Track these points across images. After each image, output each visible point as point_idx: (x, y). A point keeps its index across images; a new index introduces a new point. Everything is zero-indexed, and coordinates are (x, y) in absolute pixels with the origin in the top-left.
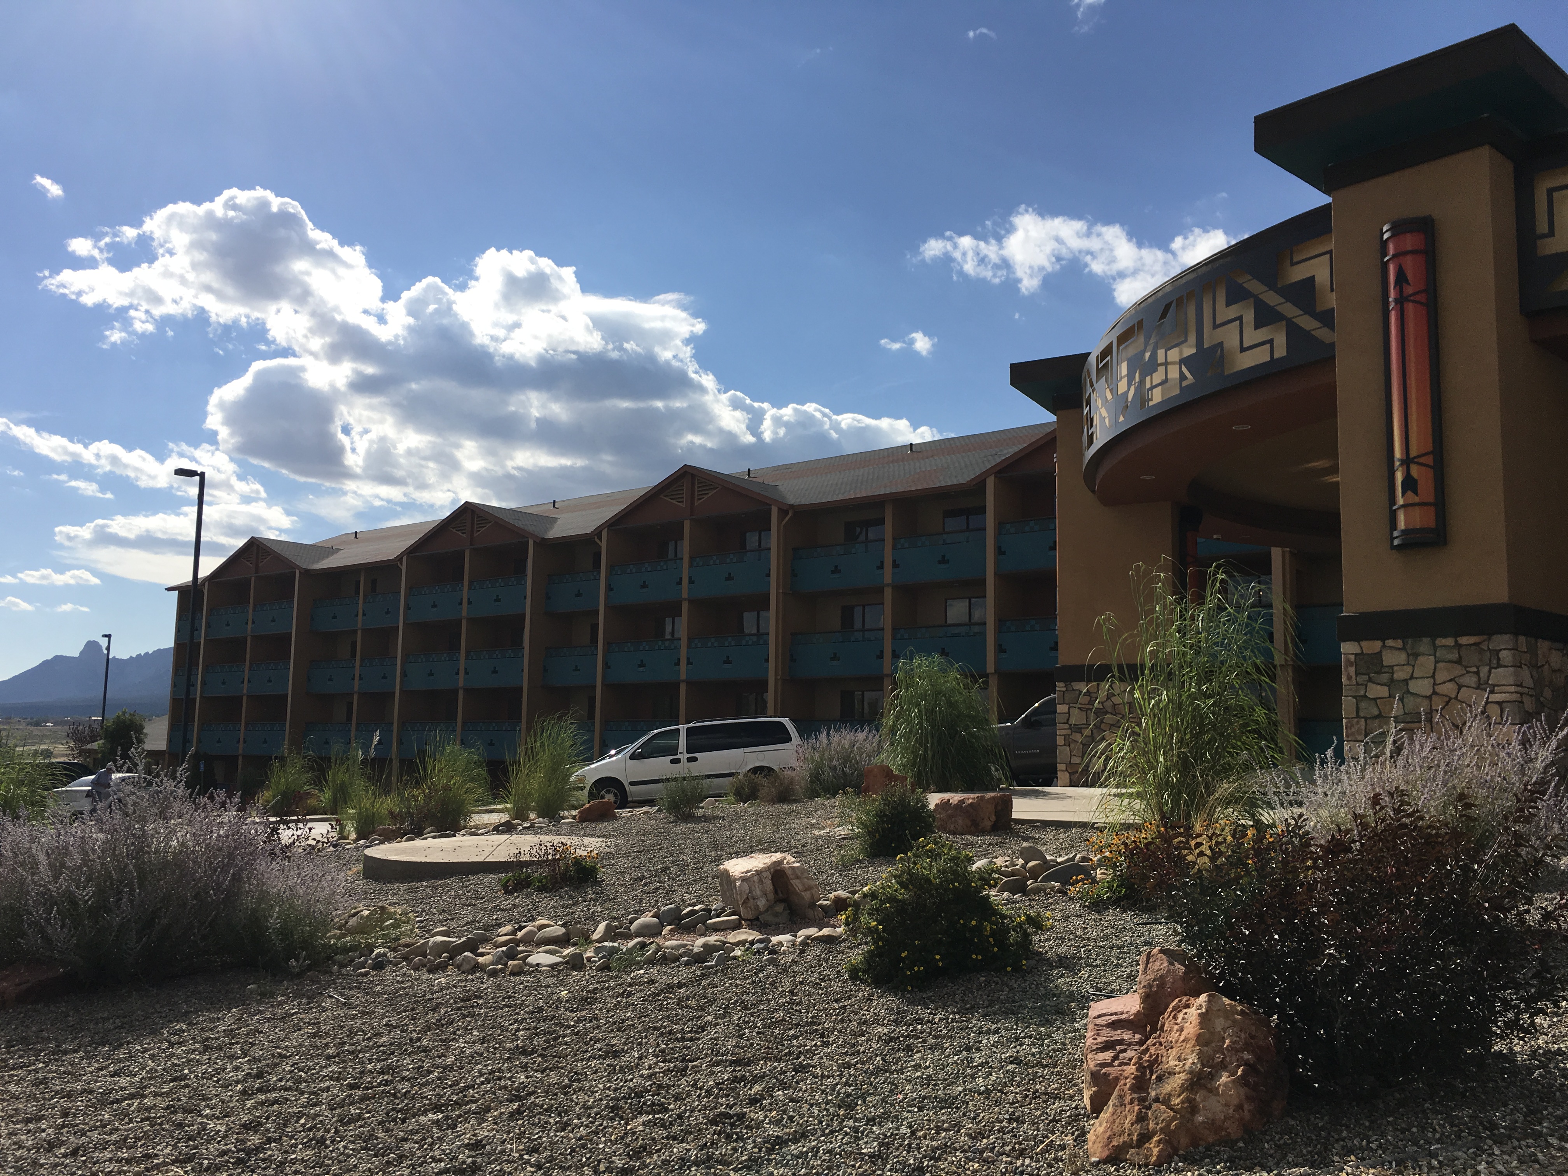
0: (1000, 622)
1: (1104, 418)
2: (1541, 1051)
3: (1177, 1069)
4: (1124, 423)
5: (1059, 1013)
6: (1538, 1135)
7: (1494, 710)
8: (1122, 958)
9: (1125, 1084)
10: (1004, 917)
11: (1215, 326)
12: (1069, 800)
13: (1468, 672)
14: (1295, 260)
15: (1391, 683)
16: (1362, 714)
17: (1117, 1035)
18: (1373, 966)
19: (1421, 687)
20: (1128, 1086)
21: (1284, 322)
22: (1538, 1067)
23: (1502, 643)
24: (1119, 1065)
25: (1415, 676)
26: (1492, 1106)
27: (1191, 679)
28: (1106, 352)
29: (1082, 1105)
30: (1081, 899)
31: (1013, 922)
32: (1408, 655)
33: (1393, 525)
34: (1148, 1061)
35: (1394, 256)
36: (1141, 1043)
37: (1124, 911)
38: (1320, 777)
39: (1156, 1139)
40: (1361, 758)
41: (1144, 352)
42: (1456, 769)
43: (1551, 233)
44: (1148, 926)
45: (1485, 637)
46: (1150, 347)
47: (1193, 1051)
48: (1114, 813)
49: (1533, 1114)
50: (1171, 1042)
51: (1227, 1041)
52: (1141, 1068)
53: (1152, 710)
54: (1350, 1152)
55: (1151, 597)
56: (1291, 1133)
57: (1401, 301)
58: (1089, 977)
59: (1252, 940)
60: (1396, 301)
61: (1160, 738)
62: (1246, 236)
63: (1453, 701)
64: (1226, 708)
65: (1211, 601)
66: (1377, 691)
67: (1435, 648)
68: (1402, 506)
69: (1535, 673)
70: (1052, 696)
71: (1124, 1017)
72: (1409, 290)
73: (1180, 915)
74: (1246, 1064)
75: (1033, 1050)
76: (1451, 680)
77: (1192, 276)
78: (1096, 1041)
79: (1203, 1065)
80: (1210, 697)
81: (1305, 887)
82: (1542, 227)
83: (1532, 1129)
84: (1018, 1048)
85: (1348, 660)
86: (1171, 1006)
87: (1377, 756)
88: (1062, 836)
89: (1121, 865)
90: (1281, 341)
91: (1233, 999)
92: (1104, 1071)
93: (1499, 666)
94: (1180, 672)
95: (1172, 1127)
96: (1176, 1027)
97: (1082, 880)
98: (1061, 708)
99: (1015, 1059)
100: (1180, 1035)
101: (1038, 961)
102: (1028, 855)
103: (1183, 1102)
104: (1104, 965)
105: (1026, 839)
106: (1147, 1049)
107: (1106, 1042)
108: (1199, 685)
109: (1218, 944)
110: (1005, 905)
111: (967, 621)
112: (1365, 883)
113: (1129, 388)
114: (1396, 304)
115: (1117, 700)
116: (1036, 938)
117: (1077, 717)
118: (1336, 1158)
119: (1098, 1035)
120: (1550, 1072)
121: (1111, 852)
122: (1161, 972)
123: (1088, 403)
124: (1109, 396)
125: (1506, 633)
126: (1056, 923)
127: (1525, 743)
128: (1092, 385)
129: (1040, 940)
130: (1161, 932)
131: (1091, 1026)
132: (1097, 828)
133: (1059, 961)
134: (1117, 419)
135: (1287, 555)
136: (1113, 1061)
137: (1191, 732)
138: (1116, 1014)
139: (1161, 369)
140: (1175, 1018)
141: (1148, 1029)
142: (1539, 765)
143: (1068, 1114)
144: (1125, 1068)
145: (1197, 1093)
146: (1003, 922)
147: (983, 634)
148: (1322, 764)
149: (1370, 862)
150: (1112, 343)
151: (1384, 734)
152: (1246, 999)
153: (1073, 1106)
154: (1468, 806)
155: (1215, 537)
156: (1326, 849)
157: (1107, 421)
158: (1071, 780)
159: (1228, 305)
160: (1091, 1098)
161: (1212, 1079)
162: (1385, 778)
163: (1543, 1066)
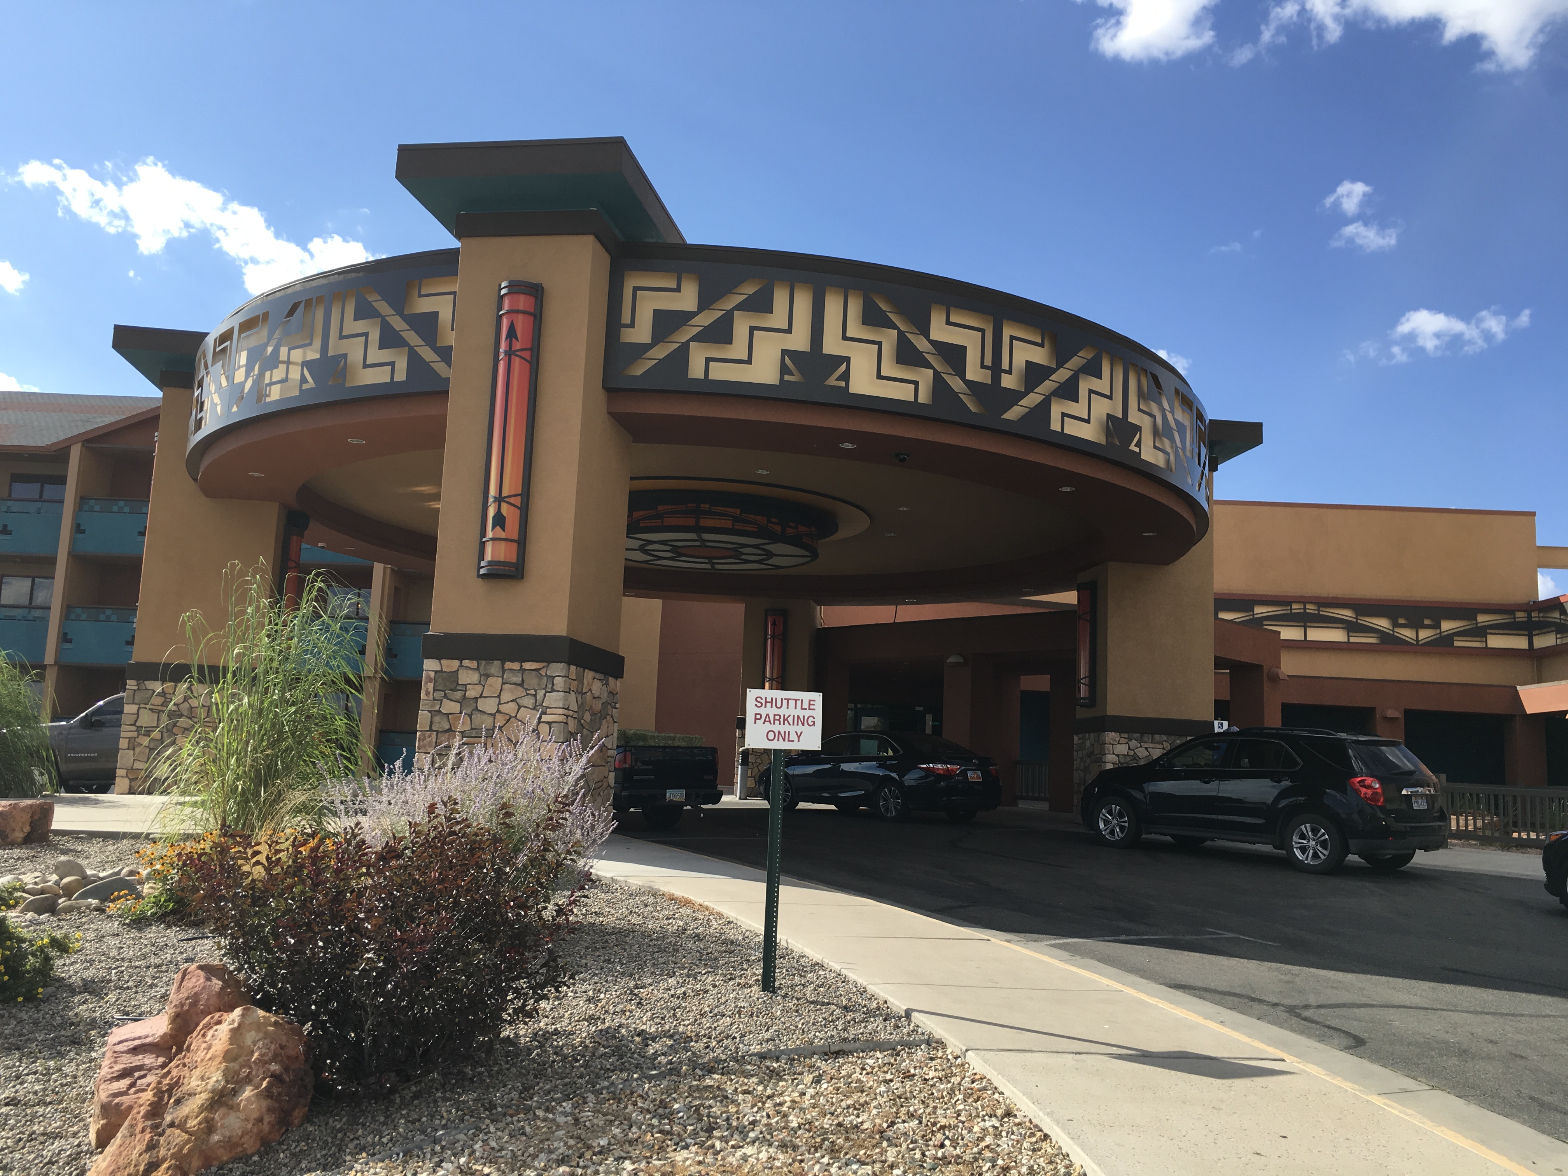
0: (68, 610)
1: (216, 405)
2: (541, 1033)
3: (199, 1090)
4: (237, 413)
5: (75, 1043)
6: (528, 1110)
7: (544, 728)
8: (158, 977)
9: (139, 1113)
10: (22, 940)
11: (342, 337)
12: (124, 810)
13: (528, 694)
14: (422, 293)
15: (463, 701)
16: (434, 728)
17: (138, 1060)
18: (406, 966)
19: (488, 705)
20: (142, 1114)
21: (407, 348)
22: (537, 1047)
23: (557, 669)
24: (135, 1093)
25: (484, 695)
26: (494, 1088)
27: (275, 685)
28: (226, 337)
29: (87, 1141)
30: (120, 916)
31: (33, 945)
32: (481, 675)
33: (481, 556)
34: (168, 1084)
35: (508, 312)
36: (163, 1066)
37: (169, 926)
38: (386, 786)
39: (165, 1165)
40: (426, 770)
41: (266, 346)
42: (505, 781)
43: (632, 325)
44: (193, 942)
45: (545, 664)
46: (274, 342)
47: (218, 1069)
48: (173, 823)
49: (527, 1090)
50: (196, 1062)
51: (256, 1055)
52: (159, 1093)
53: (230, 715)
54: (363, 1149)
55: (243, 598)
56: (308, 1139)
57: (510, 353)
58: (117, 1000)
59: (297, 950)
60: (506, 352)
61: (235, 744)
62: (384, 257)
63: (512, 719)
64: (308, 717)
65: (306, 608)
66: (450, 707)
67: (504, 670)
68: (492, 539)
69: (579, 699)
70: (121, 694)
71: (148, 1040)
72: (517, 346)
73: (226, 927)
74: (273, 1075)
75: (37, 1088)
76: (512, 701)
77: (323, 281)
78: (112, 1070)
79: (227, 1082)
80: (293, 704)
81: (354, 894)
82: (626, 318)
83: (524, 1105)
84: (18, 1087)
85: (428, 677)
86: (201, 1024)
87: (440, 768)
88: (110, 848)
89: (172, 878)
90: (402, 365)
91: (269, 1010)
92: (117, 1100)
93: (553, 690)
94: (264, 678)
95: (185, 1151)
96: (204, 1045)
97: (125, 896)
98: (130, 709)
99: (12, 1100)
100: (207, 1053)
101: (58, 988)
102: (63, 870)
103: (200, 1123)
104: (136, 986)
105: (64, 852)
106: (169, 1072)
107: (125, 1069)
108: (283, 691)
109: (261, 955)
110: (27, 927)
111: (27, 603)
112: (411, 888)
113: (246, 380)
114: (506, 355)
115: (194, 703)
116: (59, 962)
117: (146, 719)
118: (348, 1158)
119: (115, 1062)
120: (546, 1051)
121: (163, 865)
122: (196, 989)
123: (200, 385)
124: (224, 383)
125: (561, 662)
126: (87, 944)
127: (563, 760)
128: (206, 368)
129: (64, 965)
130: (206, 947)
131: (108, 1054)
132: (152, 839)
133: (84, 985)
134: (230, 407)
135: (388, 571)
136: (128, 1089)
137: (268, 739)
138: (139, 1038)
139: (282, 367)
140: (204, 1036)
141: (174, 1050)
142: (571, 779)
143: (68, 1153)
144: (140, 1095)
145: (216, 1112)
146: (20, 947)
147: (45, 620)
148: (389, 774)
149: (418, 868)
150: (233, 328)
151: (449, 747)
152: (284, 1008)
153: (76, 1143)
154: (508, 815)
155: (320, 545)
156: (381, 857)
157: (219, 408)
158: (130, 787)
159: (356, 319)
160: (98, 1133)
161: (234, 1095)
162: (444, 788)
163: (541, 1046)
